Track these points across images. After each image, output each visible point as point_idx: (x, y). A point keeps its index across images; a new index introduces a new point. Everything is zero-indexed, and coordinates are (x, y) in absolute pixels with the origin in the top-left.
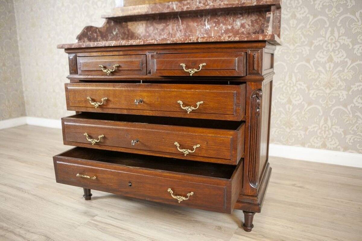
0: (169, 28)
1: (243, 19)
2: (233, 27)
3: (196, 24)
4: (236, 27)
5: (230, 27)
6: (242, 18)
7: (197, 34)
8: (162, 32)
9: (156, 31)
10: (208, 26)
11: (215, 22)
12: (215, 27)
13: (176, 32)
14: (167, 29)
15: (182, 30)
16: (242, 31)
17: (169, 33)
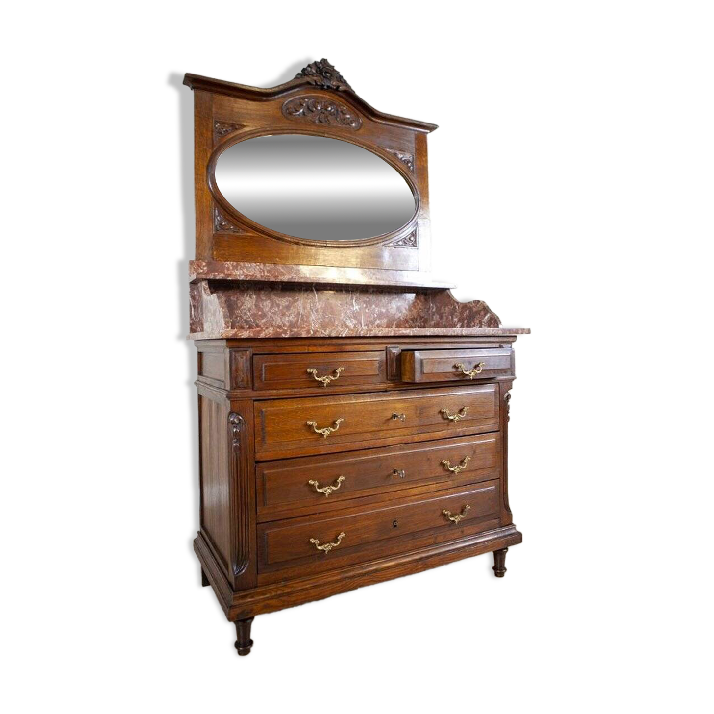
0: (298, 305)
1: (399, 301)
2: (387, 310)
3: (340, 302)
4: (392, 310)
5: (384, 311)
6: (397, 299)
7: (342, 317)
8: (287, 311)
9: (277, 309)
10: (356, 307)
11: (365, 302)
12: (366, 308)
13: (309, 312)
14: (295, 307)
15: (319, 310)
16: (398, 316)
17: (299, 313)
